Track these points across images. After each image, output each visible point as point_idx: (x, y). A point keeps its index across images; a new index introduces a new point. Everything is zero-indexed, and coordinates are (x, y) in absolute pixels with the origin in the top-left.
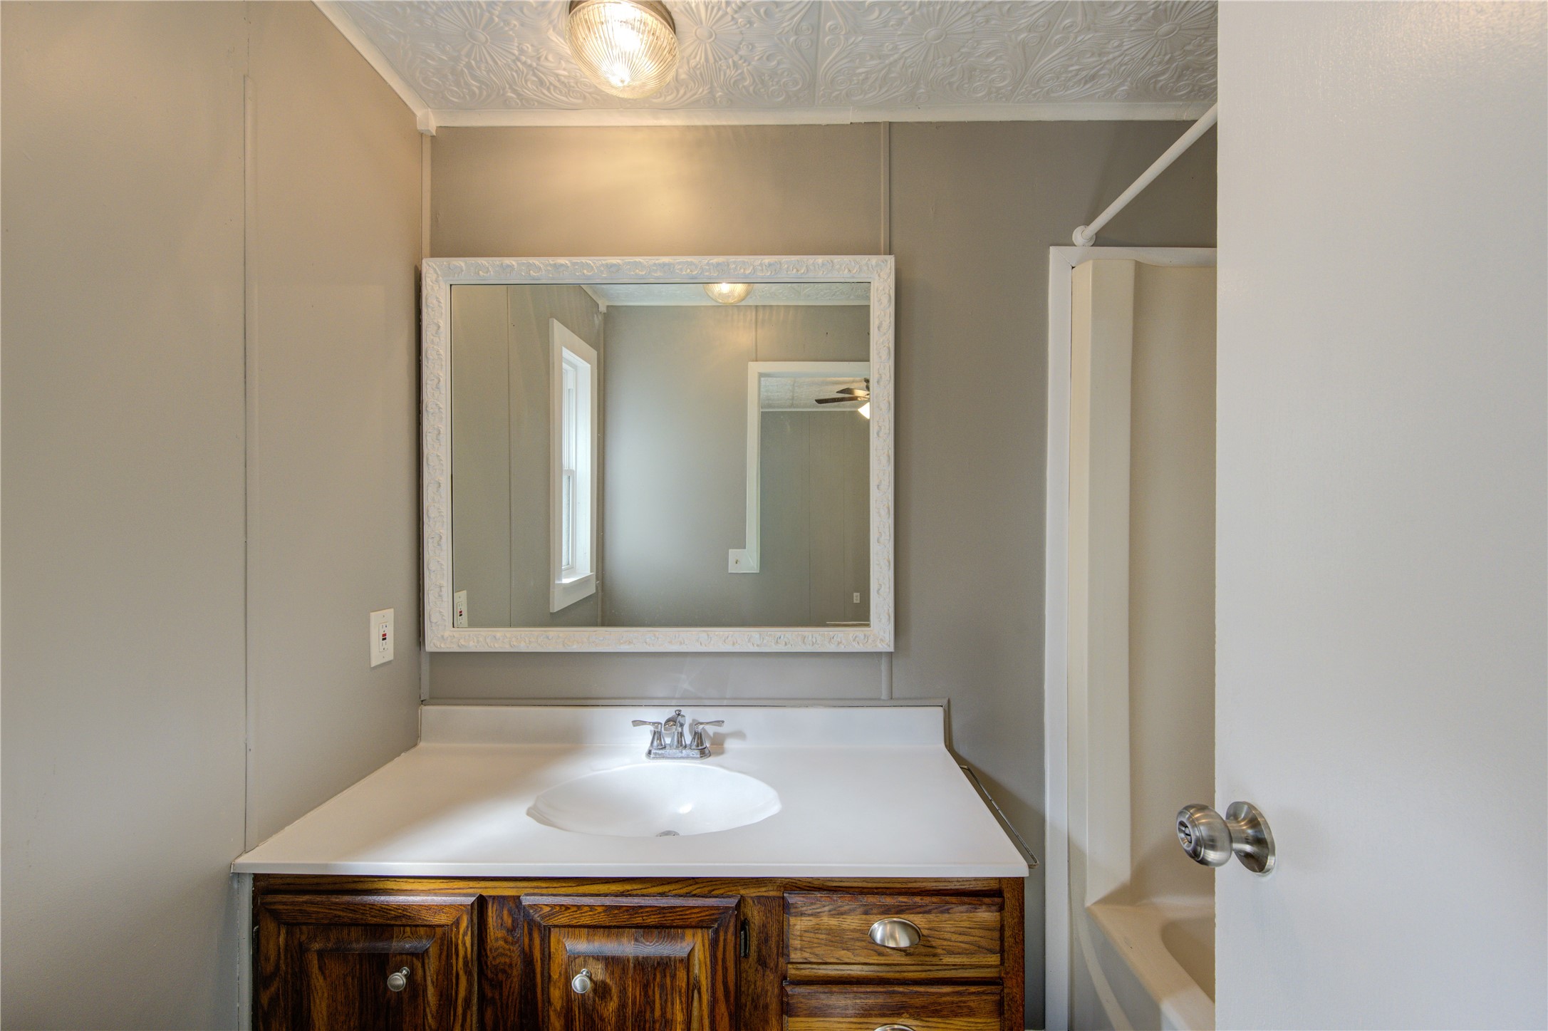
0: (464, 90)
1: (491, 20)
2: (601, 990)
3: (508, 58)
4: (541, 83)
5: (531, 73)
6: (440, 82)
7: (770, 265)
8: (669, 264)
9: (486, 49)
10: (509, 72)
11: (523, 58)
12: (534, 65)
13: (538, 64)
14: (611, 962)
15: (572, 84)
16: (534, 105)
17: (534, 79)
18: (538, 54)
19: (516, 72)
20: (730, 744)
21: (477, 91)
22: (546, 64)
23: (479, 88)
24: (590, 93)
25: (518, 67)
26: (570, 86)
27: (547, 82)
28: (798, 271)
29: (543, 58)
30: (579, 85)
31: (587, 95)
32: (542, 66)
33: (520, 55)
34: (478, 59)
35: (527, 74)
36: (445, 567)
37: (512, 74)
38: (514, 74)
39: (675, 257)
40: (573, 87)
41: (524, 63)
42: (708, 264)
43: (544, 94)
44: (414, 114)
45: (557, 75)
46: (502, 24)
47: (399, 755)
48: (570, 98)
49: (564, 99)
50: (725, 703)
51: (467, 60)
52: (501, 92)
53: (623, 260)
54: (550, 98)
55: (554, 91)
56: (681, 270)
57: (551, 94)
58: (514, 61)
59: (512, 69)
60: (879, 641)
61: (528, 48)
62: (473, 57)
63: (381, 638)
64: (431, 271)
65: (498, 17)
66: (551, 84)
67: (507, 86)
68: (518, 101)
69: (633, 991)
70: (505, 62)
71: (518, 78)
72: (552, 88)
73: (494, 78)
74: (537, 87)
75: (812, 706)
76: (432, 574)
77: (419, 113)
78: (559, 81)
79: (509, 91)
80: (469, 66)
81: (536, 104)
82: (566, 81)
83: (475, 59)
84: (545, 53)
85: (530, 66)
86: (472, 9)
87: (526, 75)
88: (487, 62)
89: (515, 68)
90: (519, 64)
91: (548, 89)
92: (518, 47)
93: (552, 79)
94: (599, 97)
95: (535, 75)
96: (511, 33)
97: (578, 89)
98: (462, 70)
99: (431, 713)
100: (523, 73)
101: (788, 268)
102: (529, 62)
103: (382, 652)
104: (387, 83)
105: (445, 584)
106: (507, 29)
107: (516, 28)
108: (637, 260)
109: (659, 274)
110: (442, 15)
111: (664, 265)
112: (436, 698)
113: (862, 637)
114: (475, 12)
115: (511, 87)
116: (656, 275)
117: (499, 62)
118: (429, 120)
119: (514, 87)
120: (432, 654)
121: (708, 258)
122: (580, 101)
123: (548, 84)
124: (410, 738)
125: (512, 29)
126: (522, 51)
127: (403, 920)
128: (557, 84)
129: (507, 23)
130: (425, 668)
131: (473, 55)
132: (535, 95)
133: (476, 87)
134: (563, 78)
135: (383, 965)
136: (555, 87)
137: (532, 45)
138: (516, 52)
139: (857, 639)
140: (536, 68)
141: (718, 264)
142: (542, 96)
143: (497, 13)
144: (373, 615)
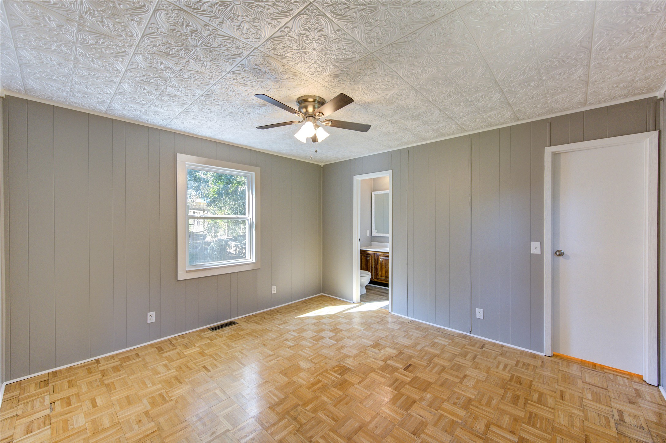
2: (383, 261)
14: (383, 259)
64: (373, 194)
69: (385, 262)
99: (373, 243)
103: (368, 235)
112: (373, 241)
120: (373, 236)
127: (369, 254)
135: (367, 257)
144: (367, 230)
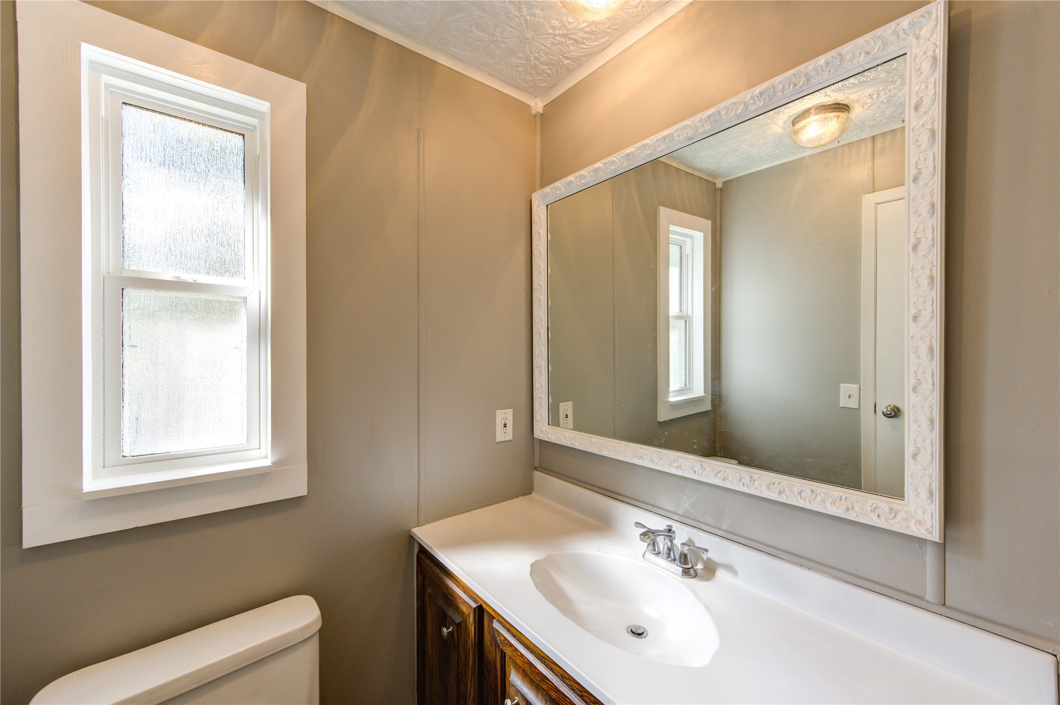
0: (544, 75)
1: (526, 20)
3: (550, 38)
4: (576, 41)
5: (567, 39)
6: (531, 78)
7: (761, 94)
8: (668, 135)
9: (535, 41)
10: (556, 47)
11: (557, 32)
12: (565, 32)
13: (567, 30)
15: (594, 29)
16: (583, 60)
17: (572, 41)
18: (562, 23)
19: (559, 44)
20: (721, 574)
21: (549, 71)
22: (571, 26)
23: (550, 69)
24: (609, 28)
25: (558, 40)
26: (594, 32)
27: (579, 39)
28: (795, 85)
29: (567, 24)
30: (598, 26)
31: (608, 30)
32: (570, 30)
33: (554, 31)
34: (537, 51)
35: (566, 41)
36: (544, 386)
37: (558, 48)
38: (560, 46)
39: (672, 128)
40: (596, 31)
41: (560, 35)
42: (700, 121)
43: (583, 49)
44: (530, 106)
45: (582, 29)
46: (533, 18)
47: (517, 497)
48: (600, 40)
49: (596, 43)
50: (720, 533)
51: (532, 55)
52: (561, 64)
53: (635, 147)
54: (590, 48)
55: (588, 42)
56: (679, 135)
57: (587, 45)
58: (554, 38)
59: (556, 44)
60: (913, 521)
61: (554, 23)
62: (534, 52)
63: (503, 426)
64: (536, 200)
65: (528, 15)
66: (582, 38)
67: (561, 57)
68: (573, 63)
70: (550, 42)
71: (563, 47)
72: (585, 41)
73: (553, 58)
74: (577, 47)
75: (816, 570)
76: (537, 390)
77: (532, 103)
78: (585, 32)
79: (565, 60)
80: (536, 59)
81: (584, 58)
82: (589, 29)
83: (536, 52)
84: (565, 19)
85: (563, 35)
86: (514, 21)
87: (566, 43)
88: (542, 50)
89: (556, 42)
90: (557, 38)
91: (584, 43)
92: (549, 27)
93: (581, 34)
94: (617, 27)
95: (570, 39)
96: (540, 20)
97: (600, 30)
98: (535, 63)
99: (540, 477)
100: (563, 42)
101: (783, 87)
102: (561, 32)
103: (504, 435)
104: (509, 95)
105: (543, 396)
106: (537, 19)
107: (541, 14)
108: (644, 143)
109: (663, 147)
110: (505, 36)
111: (665, 138)
112: (543, 468)
113: (887, 510)
114: (516, 21)
115: (564, 57)
116: (660, 149)
117: (547, 45)
118: (538, 105)
119: (565, 55)
120: (540, 441)
121: (700, 115)
122: (606, 38)
123: (581, 40)
124: (527, 489)
125: (539, 18)
126: (553, 28)
128: (586, 35)
129: (533, 15)
130: (537, 448)
131: (533, 50)
132: (579, 53)
133: (547, 69)
134: (586, 29)
136: (586, 38)
137: (556, 20)
138: (551, 31)
139: (877, 510)
140: (567, 34)
141: (709, 117)
142: (582, 50)
143: (525, 13)
144: (498, 412)
